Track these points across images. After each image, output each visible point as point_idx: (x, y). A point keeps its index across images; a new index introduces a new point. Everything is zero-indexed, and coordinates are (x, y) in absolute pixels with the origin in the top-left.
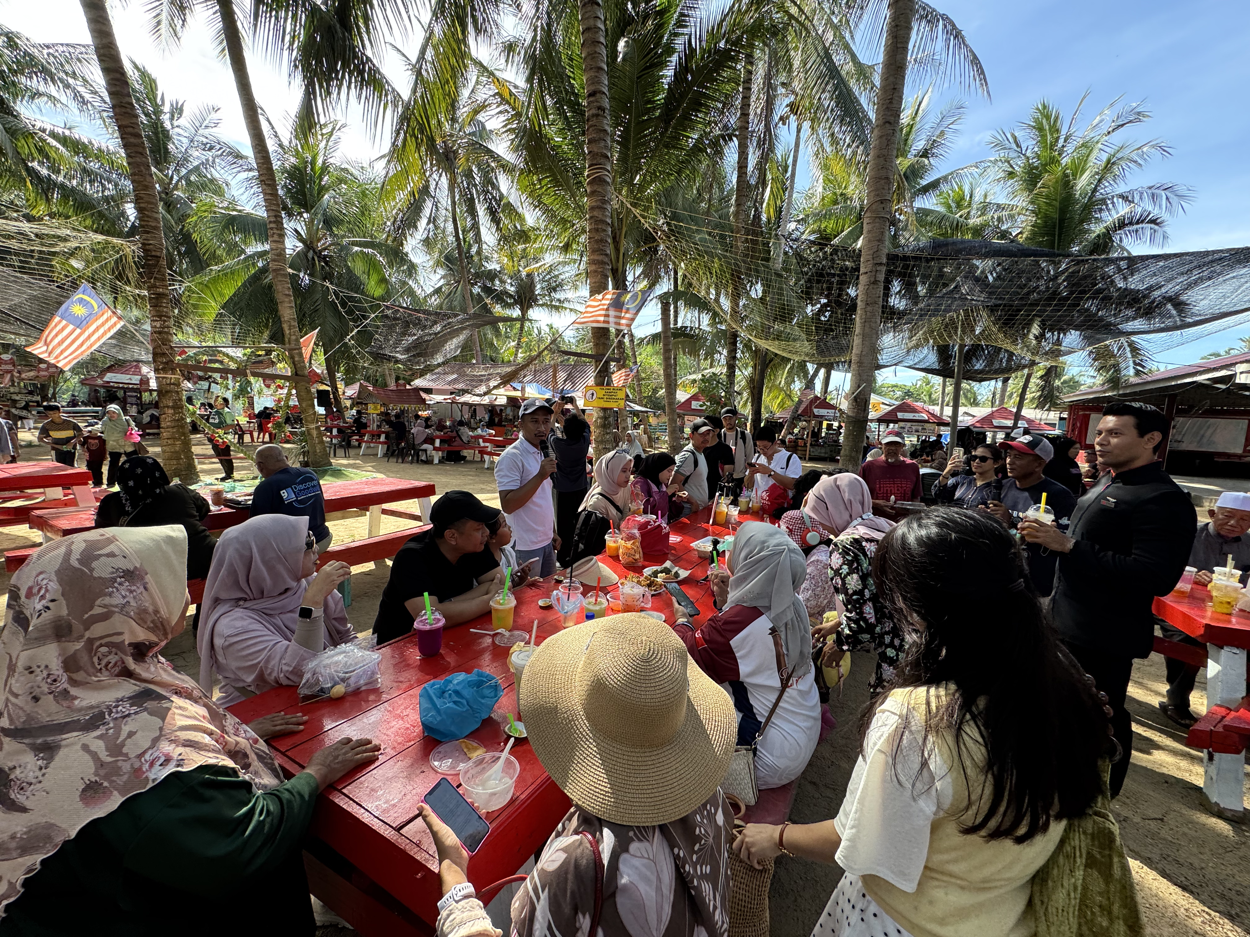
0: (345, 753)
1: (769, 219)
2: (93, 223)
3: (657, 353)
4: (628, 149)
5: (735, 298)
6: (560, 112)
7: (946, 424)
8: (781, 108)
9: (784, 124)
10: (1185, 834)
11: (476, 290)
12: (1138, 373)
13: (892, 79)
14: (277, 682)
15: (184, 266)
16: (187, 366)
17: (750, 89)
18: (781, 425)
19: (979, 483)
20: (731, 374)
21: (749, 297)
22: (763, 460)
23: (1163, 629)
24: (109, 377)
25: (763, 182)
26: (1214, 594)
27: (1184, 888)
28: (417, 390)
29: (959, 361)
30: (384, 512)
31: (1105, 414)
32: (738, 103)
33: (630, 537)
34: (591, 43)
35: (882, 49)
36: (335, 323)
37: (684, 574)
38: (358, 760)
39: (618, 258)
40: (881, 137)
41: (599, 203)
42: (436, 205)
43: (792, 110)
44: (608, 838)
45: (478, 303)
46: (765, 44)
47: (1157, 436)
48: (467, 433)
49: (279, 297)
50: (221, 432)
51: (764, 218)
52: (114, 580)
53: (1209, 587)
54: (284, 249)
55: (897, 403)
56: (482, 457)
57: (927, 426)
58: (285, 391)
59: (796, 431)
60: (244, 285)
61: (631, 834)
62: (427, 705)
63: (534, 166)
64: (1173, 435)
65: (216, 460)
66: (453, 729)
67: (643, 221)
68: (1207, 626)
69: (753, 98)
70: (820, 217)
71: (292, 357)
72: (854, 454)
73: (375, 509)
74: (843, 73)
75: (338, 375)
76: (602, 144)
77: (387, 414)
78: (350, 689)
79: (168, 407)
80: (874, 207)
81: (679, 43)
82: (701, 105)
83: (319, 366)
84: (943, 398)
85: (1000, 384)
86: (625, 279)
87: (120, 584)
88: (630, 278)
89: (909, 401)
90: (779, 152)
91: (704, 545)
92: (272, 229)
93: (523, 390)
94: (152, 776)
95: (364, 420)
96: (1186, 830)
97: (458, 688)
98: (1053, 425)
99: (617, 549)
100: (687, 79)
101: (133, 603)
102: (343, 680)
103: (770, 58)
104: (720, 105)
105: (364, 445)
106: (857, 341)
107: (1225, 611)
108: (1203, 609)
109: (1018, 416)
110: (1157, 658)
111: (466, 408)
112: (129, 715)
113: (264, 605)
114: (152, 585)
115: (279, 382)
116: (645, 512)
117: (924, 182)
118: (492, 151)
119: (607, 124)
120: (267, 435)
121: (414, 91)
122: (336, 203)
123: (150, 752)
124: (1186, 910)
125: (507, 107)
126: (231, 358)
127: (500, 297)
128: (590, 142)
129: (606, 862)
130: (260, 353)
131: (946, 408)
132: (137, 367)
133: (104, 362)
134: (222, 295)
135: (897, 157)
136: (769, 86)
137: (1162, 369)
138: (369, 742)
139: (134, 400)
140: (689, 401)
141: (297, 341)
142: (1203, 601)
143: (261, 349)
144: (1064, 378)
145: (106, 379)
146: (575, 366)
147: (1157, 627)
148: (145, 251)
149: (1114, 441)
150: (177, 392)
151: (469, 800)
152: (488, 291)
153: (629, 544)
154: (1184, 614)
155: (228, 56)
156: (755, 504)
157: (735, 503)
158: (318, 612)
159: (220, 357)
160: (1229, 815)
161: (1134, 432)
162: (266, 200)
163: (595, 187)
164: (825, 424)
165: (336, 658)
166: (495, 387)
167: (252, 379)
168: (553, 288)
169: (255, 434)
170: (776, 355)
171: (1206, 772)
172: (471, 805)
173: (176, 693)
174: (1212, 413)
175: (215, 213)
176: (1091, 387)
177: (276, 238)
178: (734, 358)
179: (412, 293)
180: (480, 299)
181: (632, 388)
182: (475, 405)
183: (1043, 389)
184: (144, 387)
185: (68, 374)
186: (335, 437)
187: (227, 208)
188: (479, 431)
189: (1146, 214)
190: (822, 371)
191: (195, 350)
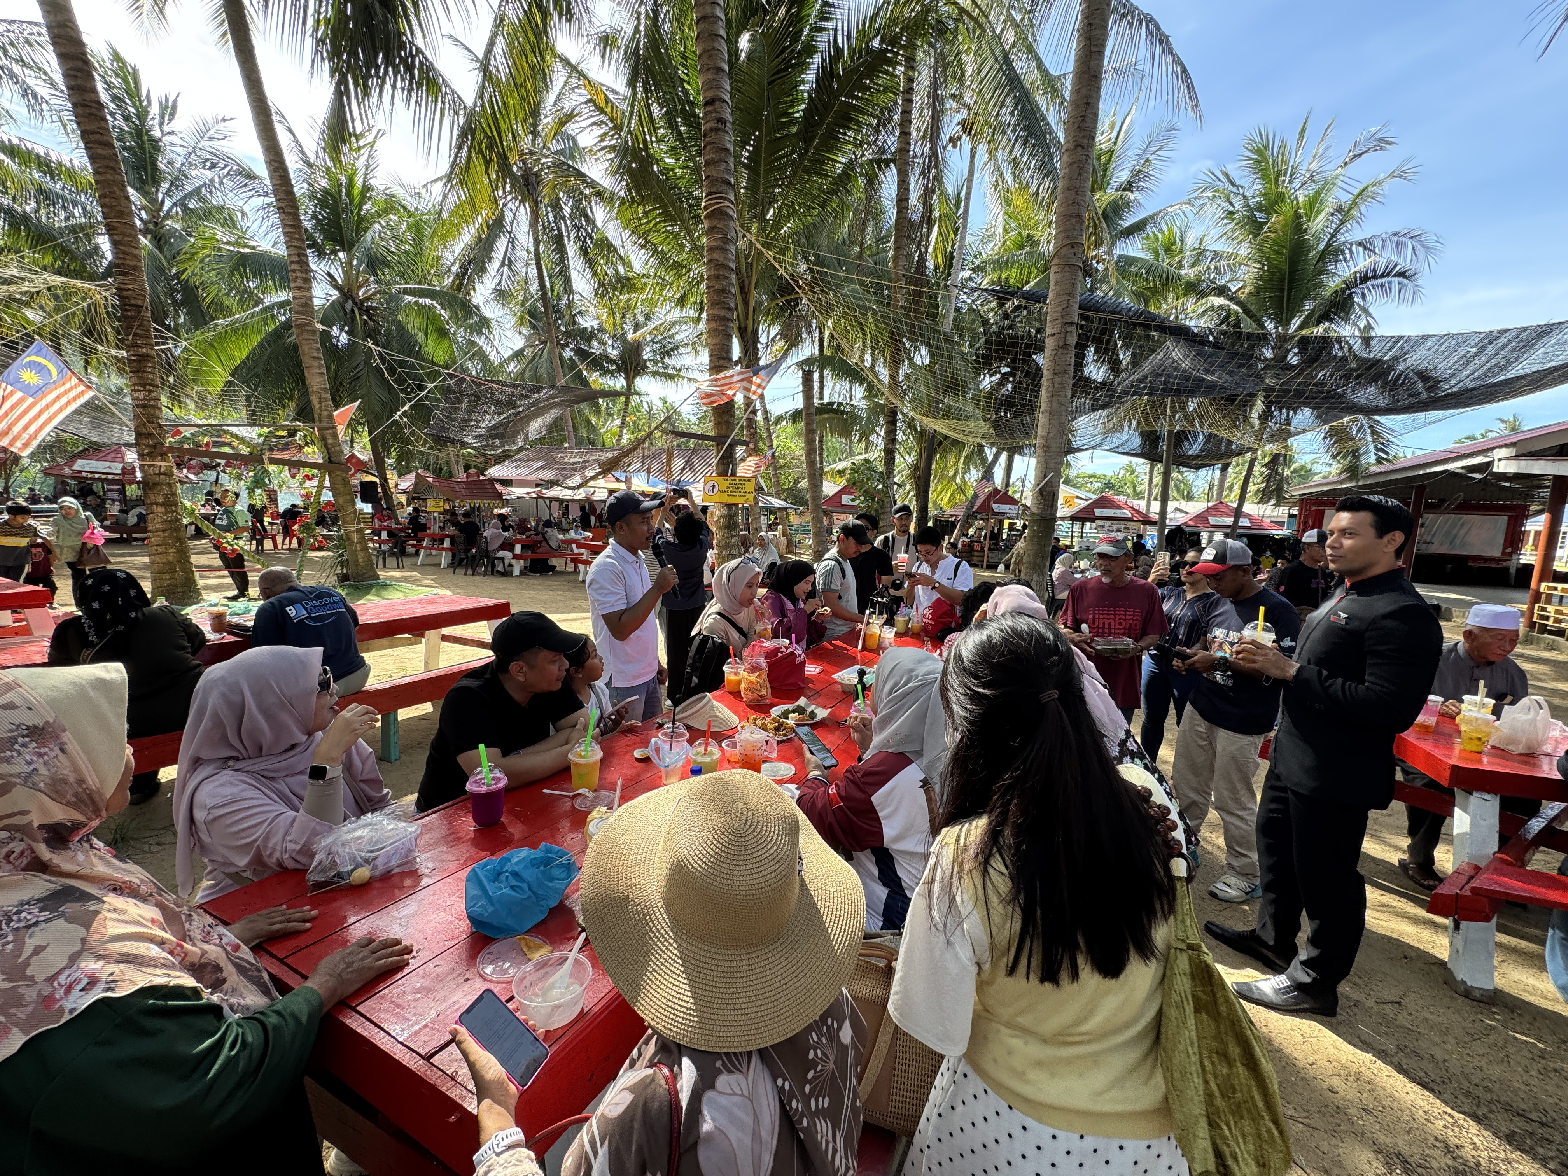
0: (363, 959)
1: (937, 266)
2: (55, 260)
3: (799, 435)
4: (758, 175)
5: (894, 364)
6: (671, 125)
7: (1153, 523)
8: (951, 126)
9: (955, 146)
10: (1426, 1020)
11: (568, 353)
12: (1379, 460)
13: (1084, 91)
14: (280, 864)
15: (182, 320)
16: (181, 450)
17: (910, 101)
18: (953, 525)
19: (1189, 596)
20: (889, 460)
21: (912, 364)
22: (925, 569)
23: (1404, 771)
24: (80, 464)
25: (928, 219)
26: (1463, 728)
27: (1424, 1086)
28: (492, 481)
29: (1169, 446)
30: (445, 638)
31: (1338, 510)
32: (897, 117)
33: (755, 668)
34: (707, 36)
35: (1073, 53)
36: (383, 394)
37: (822, 713)
38: (380, 967)
39: (747, 313)
40: (1071, 164)
41: (719, 243)
42: (512, 241)
43: (964, 130)
44: (688, 1070)
45: (571, 370)
46: (931, 45)
47: (1399, 537)
48: (555, 536)
49: (306, 361)
50: (230, 536)
51: (931, 265)
52: (13, 740)
53: (1457, 719)
54: (311, 298)
55: (1095, 497)
56: (576, 567)
57: (1130, 524)
58: (315, 482)
59: (971, 532)
60: (261, 345)
61: (719, 1064)
62: (476, 892)
63: (639, 193)
64: (1421, 536)
65: (226, 573)
66: (510, 922)
67: (777, 265)
68: (1454, 768)
69: (915, 114)
70: (999, 264)
71: (323, 439)
72: (1039, 560)
73: (432, 635)
74: (1027, 84)
75: (389, 461)
76: (723, 166)
77: (454, 514)
78: (377, 873)
79: (157, 504)
80: (1063, 252)
81: (822, 41)
82: (851, 120)
83: (363, 452)
84: (1150, 490)
85: (1218, 473)
86: (756, 340)
87: (24, 745)
88: (763, 339)
89: (1109, 494)
90: (951, 184)
91: (848, 676)
92: (294, 271)
93: (628, 480)
94: (68, 1005)
95: (422, 521)
96: (1428, 1016)
97: (516, 869)
98: (1281, 524)
99: (739, 683)
100: (831, 87)
101: (43, 771)
102: (367, 861)
103: (936, 62)
104: (875, 122)
105: (422, 552)
106: (1042, 419)
107: (1475, 749)
108: (1450, 747)
109: (1238, 513)
110: (1398, 807)
111: (555, 504)
112: (37, 924)
113: (261, 766)
114: (72, 746)
115: (309, 471)
116: (776, 636)
117: (1126, 224)
118: (584, 175)
119: (729, 140)
120: (295, 540)
121: (481, 96)
122: (382, 239)
123: (67, 973)
124: (1426, 1112)
125: (602, 117)
126: (242, 440)
127: (599, 363)
128: (707, 163)
129: (684, 1104)
130: (281, 433)
131: (1153, 503)
132: (117, 451)
133: (75, 445)
134: (231, 358)
135: (1093, 191)
136: (935, 98)
137: (1409, 456)
138: (398, 942)
139: (116, 495)
140: (838, 495)
141: (331, 417)
142: (1450, 736)
143: (283, 428)
144: (1295, 466)
145: (76, 467)
146: (695, 451)
147: (1398, 769)
148: (121, 298)
149: (1347, 542)
150: (170, 485)
151: (522, 1017)
152: (583, 354)
153: (753, 677)
154: (1428, 755)
155: (230, 42)
156: (916, 623)
157: (890, 622)
158: (334, 771)
159: (227, 439)
160: (1477, 994)
161: (1371, 533)
162: (285, 234)
163: (715, 222)
164: (1006, 523)
165: (359, 833)
166: (593, 478)
167: (272, 468)
168: (667, 351)
169: (279, 539)
170: (946, 437)
171: (1451, 943)
172: (524, 1024)
173: (115, 890)
174: (1465, 508)
175: (220, 249)
176: (1325, 477)
177: (300, 283)
178: (894, 441)
179: (483, 357)
180: (573, 365)
181: (767, 478)
182: (568, 501)
183: (1268, 479)
184: (128, 478)
185: (26, 462)
186: (385, 542)
187: (237, 244)
188: (572, 534)
189: (1391, 265)
190: (1004, 457)
191: (193, 430)
